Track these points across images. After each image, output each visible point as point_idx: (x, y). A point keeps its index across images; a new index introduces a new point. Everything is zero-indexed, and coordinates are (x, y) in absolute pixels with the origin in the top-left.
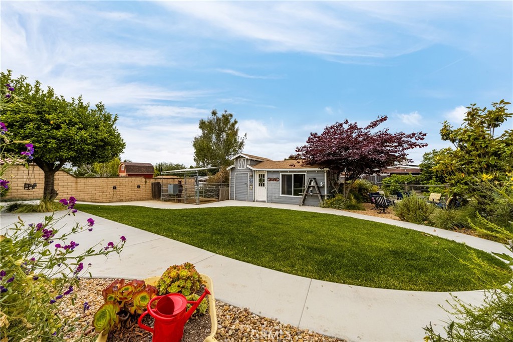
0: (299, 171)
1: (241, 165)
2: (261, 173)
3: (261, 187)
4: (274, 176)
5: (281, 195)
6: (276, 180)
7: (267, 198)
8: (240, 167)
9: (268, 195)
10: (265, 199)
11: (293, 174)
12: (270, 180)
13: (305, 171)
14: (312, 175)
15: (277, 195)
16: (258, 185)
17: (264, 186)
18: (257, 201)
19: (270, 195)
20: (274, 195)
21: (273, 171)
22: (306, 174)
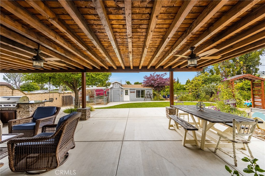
0: (143, 89)
1: (116, 86)
2: (126, 90)
3: (126, 95)
4: (133, 91)
5: (136, 98)
6: (134, 92)
7: (130, 100)
8: (115, 87)
9: (130, 98)
10: (129, 100)
11: (140, 90)
12: (131, 92)
13: (146, 89)
14: (148, 90)
15: (134, 98)
16: (125, 94)
17: (128, 95)
18: (125, 101)
19: (131, 98)
20: (133, 98)
21: (133, 89)
22: (145, 90)
